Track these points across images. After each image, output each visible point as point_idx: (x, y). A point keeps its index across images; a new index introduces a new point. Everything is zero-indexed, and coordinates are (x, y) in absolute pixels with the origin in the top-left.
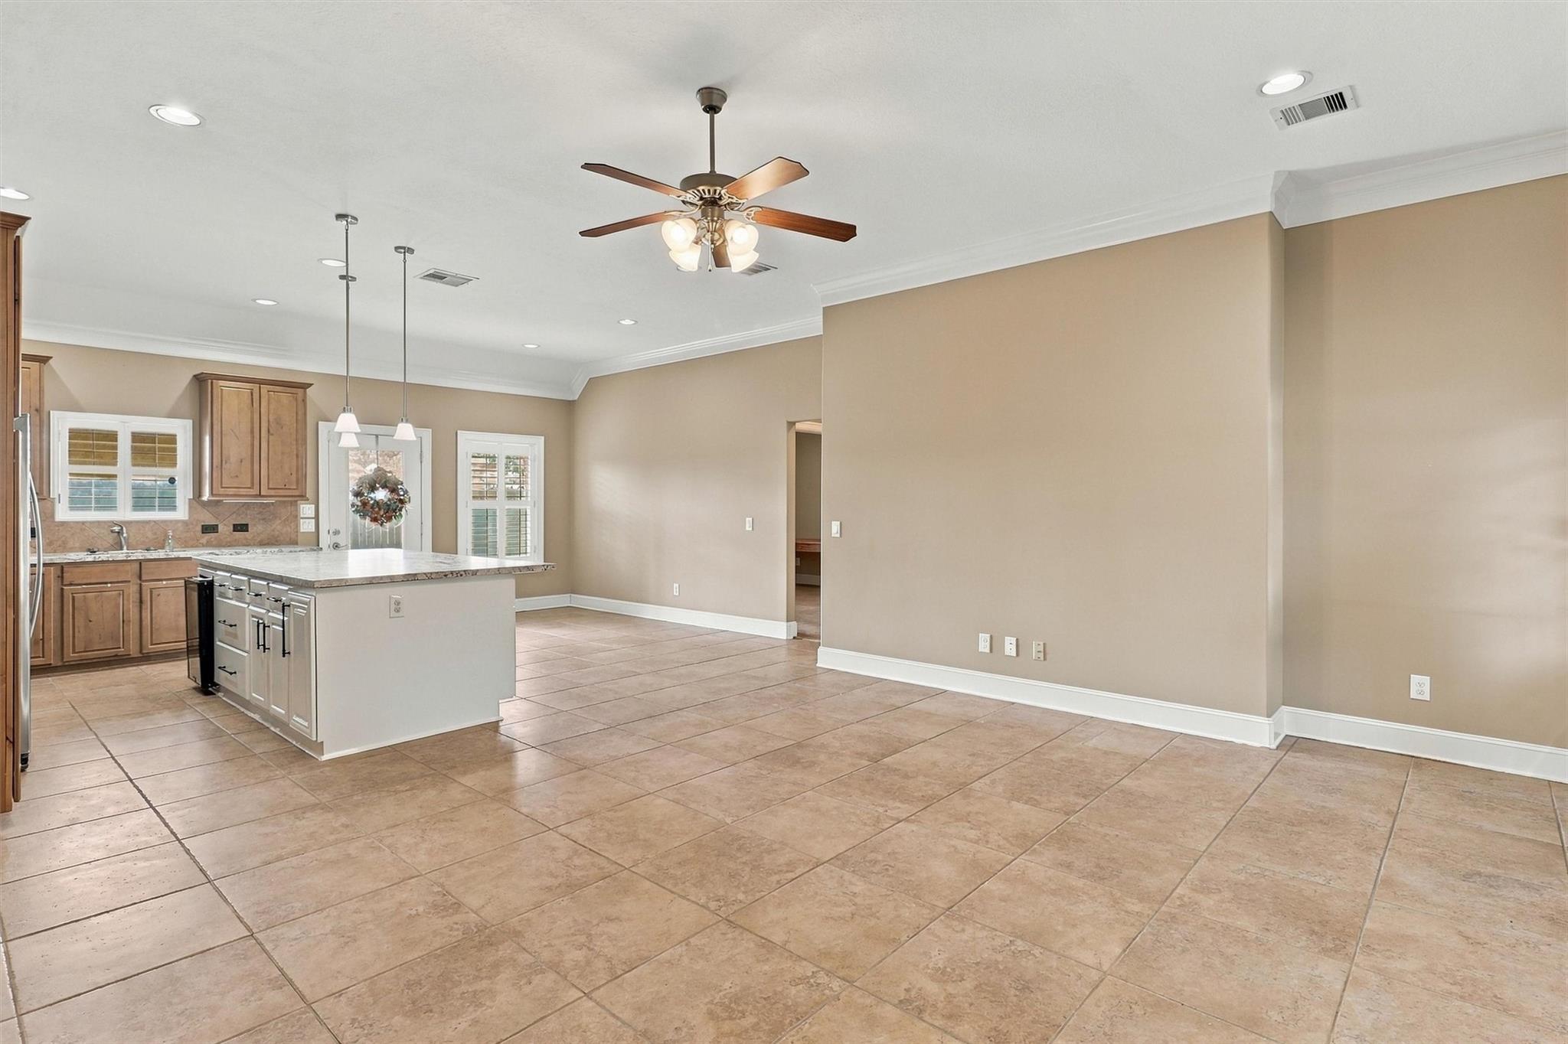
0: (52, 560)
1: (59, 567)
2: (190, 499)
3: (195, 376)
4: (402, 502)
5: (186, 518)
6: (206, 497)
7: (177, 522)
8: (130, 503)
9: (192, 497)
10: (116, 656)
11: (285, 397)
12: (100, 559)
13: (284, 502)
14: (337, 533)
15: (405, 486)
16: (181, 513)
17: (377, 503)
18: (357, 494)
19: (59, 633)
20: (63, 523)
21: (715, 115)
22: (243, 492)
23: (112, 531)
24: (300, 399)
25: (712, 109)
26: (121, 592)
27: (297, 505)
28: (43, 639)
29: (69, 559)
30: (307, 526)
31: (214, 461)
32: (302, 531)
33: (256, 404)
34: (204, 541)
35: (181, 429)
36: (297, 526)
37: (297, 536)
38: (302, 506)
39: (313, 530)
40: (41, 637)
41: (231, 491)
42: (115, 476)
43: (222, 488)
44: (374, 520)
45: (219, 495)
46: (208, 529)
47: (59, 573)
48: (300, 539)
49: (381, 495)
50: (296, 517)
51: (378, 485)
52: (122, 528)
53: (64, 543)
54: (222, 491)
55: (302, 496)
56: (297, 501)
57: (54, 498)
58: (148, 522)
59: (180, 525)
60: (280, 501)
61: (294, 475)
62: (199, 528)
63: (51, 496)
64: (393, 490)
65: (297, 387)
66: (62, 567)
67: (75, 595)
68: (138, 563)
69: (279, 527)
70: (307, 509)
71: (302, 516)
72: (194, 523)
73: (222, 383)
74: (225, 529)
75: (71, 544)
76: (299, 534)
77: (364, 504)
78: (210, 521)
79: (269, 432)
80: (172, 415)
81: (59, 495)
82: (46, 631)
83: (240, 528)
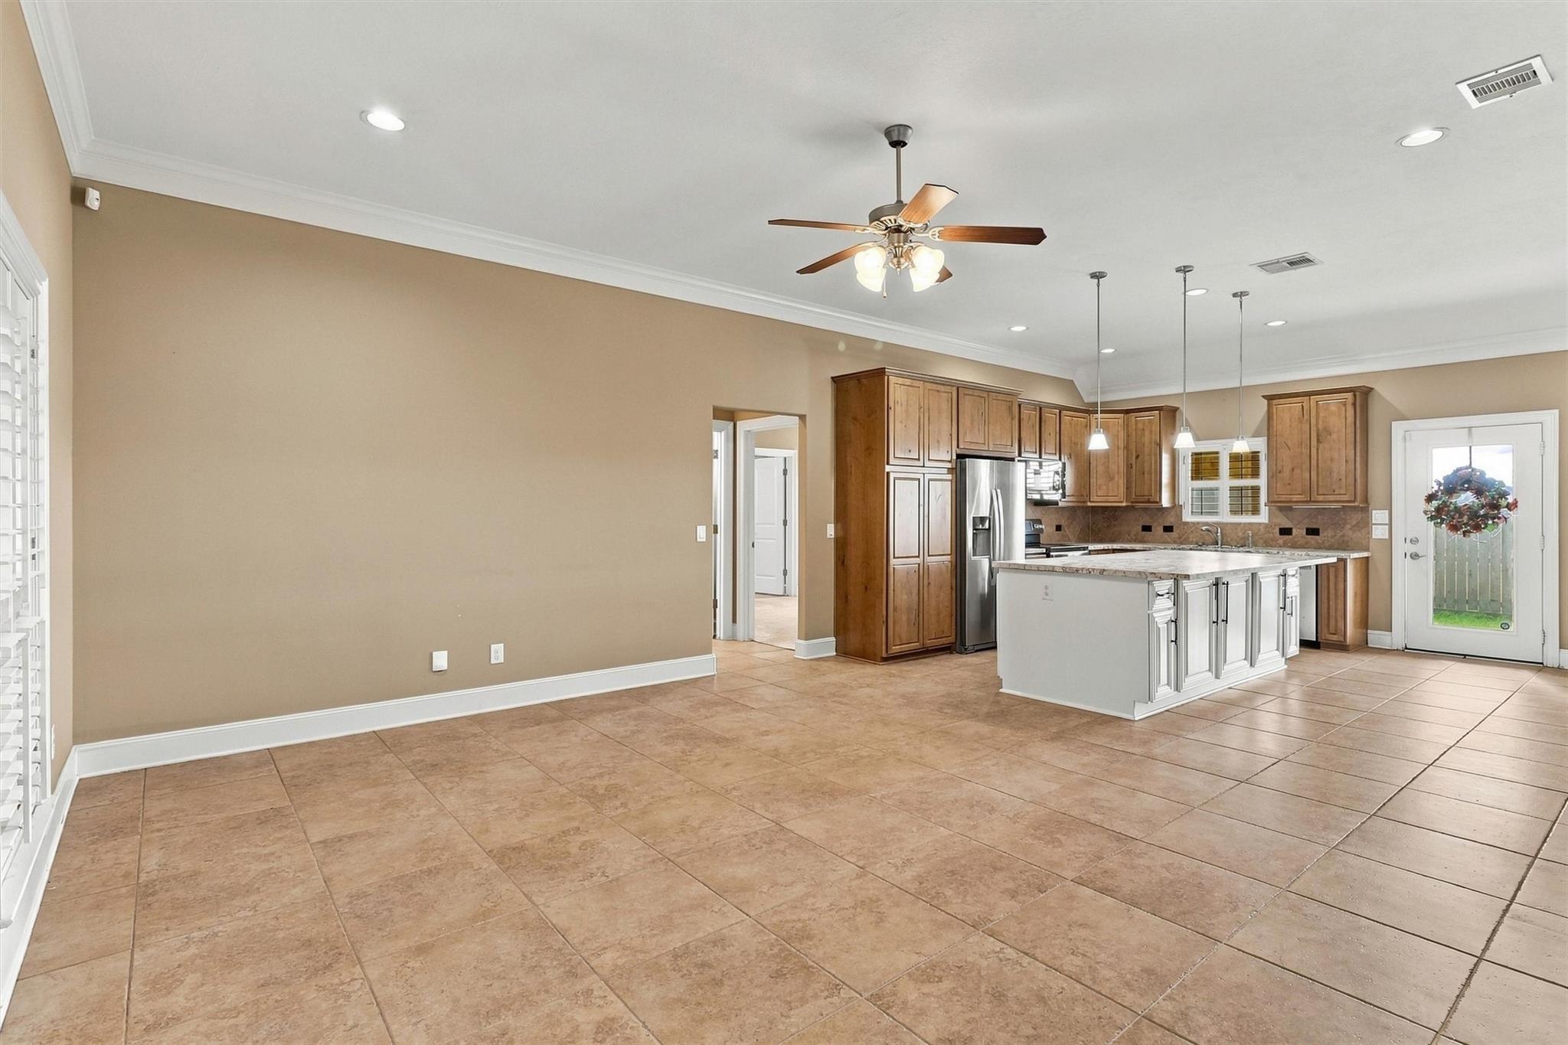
5: (1266, 521)
7: (1260, 524)
8: (1228, 509)
14: (1415, 541)
16: (1264, 517)
17: (1457, 509)
18: (1431, 499)
20: (1188, 524)
21: (902, 149)
22: (1295, 498)
25: (898, 144)
27: (1368, 511)
30: (1379, 533)
32: (1375, 537)
34: (1281, 542)
35: (1262, 447)
36: (1370, 533)
37: (1369, 543)
38: (1374, 512)
39: (1387, 537)
41: (1285, 498)
42: (1217, 489)
43: (1277, 495)
44: (1456, 529)
46: (1285, 531)
48: (1372, 546)
50: (1366, 524)
51: (1460, 488)
52: (1218, 528)
53: (1187, 538)
54: (1277, 498)
55: (1352, 502)
56: (1368, 506)
58: (1240, 524)
59: (1262, 527)
62: (1278, 531)
63: (1180, 504)
69: (1348, 533)
70: (1378, 516)
71: (1374, 522)
72: (1273, 526)
73: (1280, 400)
74: (1299, 532)
75: (1191, 539)
76: (1371, 541)
77: (1439, 509)
78: (1287, 525)
81: (1185, 503)
83: (1313, 532)
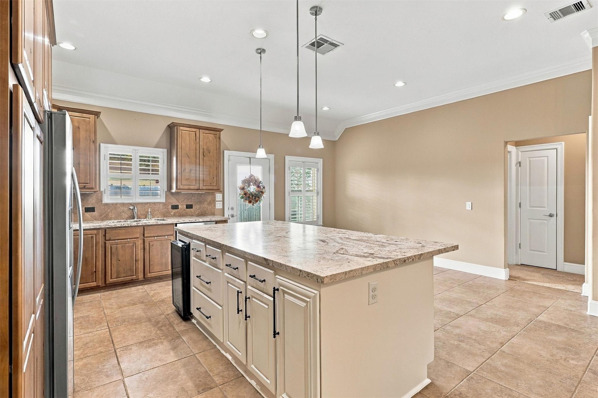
0: (100, 226)
1: (104, 230)
2: (166, 191)
3: (168, 126)
4: (262, 192)
5: (164, 201)
6: (174, 190)
7: (160, 203)
8: (138, 194)
9: (167, 190)
10: (132, 280)
11: (211, 136)
12: (124, 226)
13: (209, 193)
14: (232, 209)
15: (264, 184)
16: (161, 199)
17: (251, 193)
18: (243, 189)
19: (104, 267)
20: (107, 204)
22: (192, 187)
23: (130, 209)
24: (217, 136)
26: (135, 244)
27: (214, 195)
28: (95, 272)
29: (109, 225)
30: (219, 206)
31: (178, 171)
32: (217, 208)
33: (198, 141)
34: (172, 213)
35: (161, 154)
36: (215, 206)
37: (214, 211)
38: (217, 195)
39: (221, 207)
40: (95, 270)
41: (187, 187)
43: (182, 185)
44: (250, 202)
45: (180, 189)
46: (175, 207)
47: (104, 233)
48: (216, 212)
49: (252, 189)
50: (214, 201)
51: (251, 184)
52: (134, 208)
53: (107, 215)
54: (182, 187)
55: (218, 190)
56: (214, 192)
57: (102, 191)
58: (146, 204)
59: (161, 205)
60: (207, 192)
61: (215, 178)
62: (170, 207)
63: (101, 190)
64: (258, 187)
65: (216, 131)
66: (105, 230)
67: (111, 246)
68: (143, 227)
69: (206, 206)
70: (219, 196)
71: (216, 200)
72: (168, 204)
73: (182, 128)
74: (182, 206)
75: (110, 216)
76: (216, 210)
77: (245, 194)
78: (175, 203)
79: (204, 155)
80: (157, 146)
81: (105, 189)
82: (97, 268)
83: (189, 207)
